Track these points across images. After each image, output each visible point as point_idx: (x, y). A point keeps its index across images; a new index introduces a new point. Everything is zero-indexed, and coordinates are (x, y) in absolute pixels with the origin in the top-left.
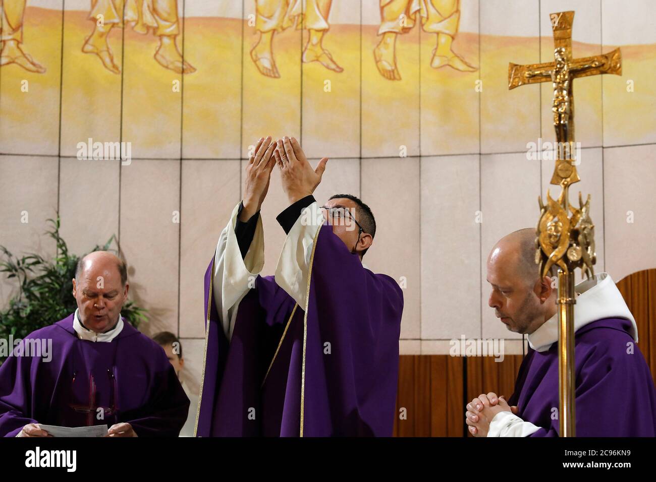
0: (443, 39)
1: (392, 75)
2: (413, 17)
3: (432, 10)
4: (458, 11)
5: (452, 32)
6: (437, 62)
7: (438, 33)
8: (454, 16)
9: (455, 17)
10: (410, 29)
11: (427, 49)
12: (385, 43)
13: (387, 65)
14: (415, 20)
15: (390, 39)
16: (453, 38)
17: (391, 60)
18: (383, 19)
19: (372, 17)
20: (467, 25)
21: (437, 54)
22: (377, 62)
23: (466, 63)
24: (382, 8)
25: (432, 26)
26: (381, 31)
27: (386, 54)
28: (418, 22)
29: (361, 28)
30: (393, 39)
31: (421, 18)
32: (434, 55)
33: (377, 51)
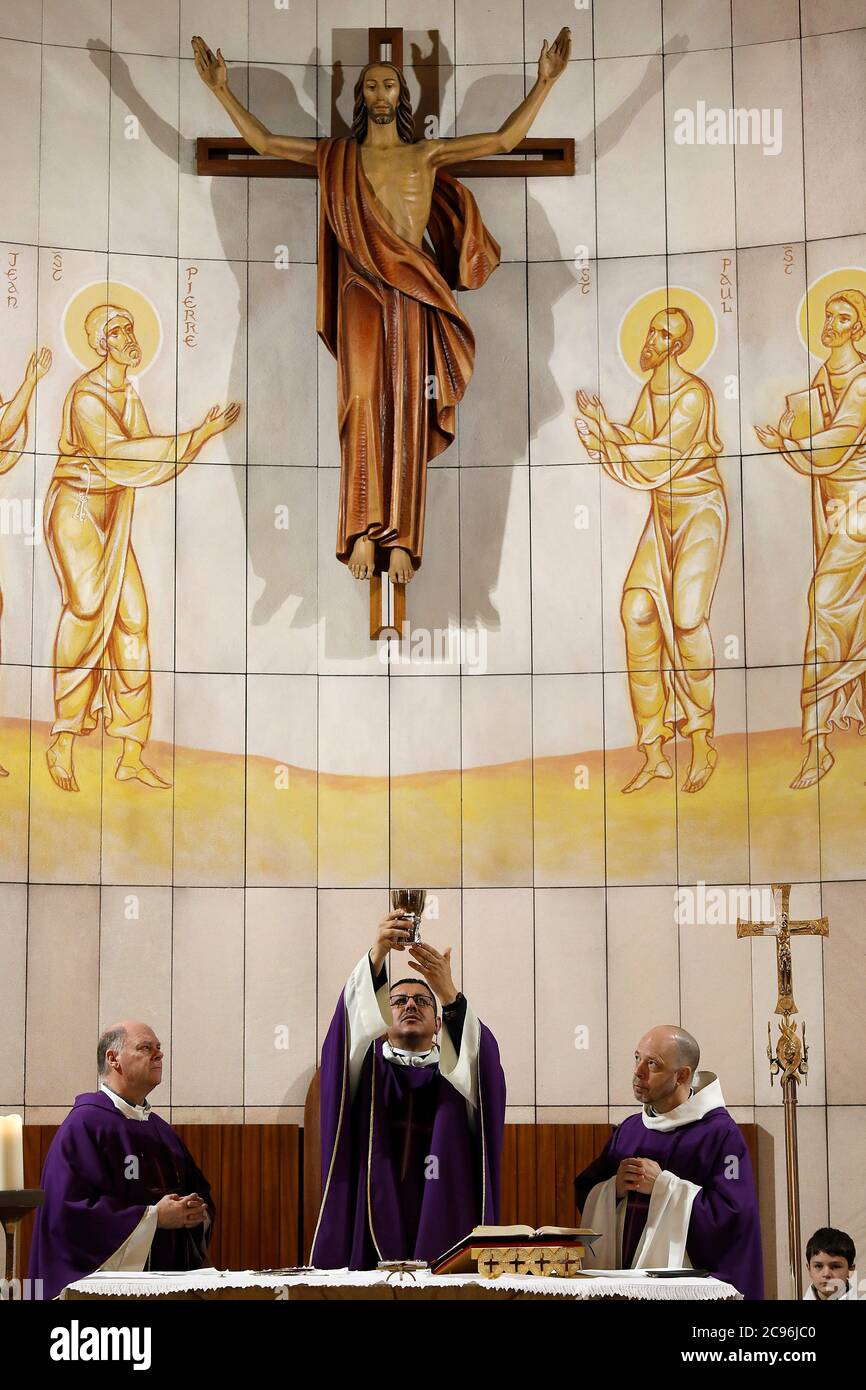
0: (132, 747)
1: (68, 785)
2: (95, 717)
3: (118, 711)
4: (149, 714)
5: (142, 739)
6: (123, 774)
7: (124, 739)
8: (143, 721)
9: (145, 721)
10: (91, 730)
11: (111, 757)
12: (59, 745)
13: (62, 772)
14: (97, 721)
15: (66, 741)
16: (143, 747)
17: (67, 765)
18: (58, 715)
19: (44, 712)
20: (159, 732)
21: (123, 764)
22: (50, 768)
23: (158, 778)
24: (57, 703)
25: (117, 730)
26: (54, 731)
27: (62, 759)
28: (100, 722)
29: (30, 724)
30: (70, 741)
31: (105, 718)
32: (119, 765)
33: (50, 753)
